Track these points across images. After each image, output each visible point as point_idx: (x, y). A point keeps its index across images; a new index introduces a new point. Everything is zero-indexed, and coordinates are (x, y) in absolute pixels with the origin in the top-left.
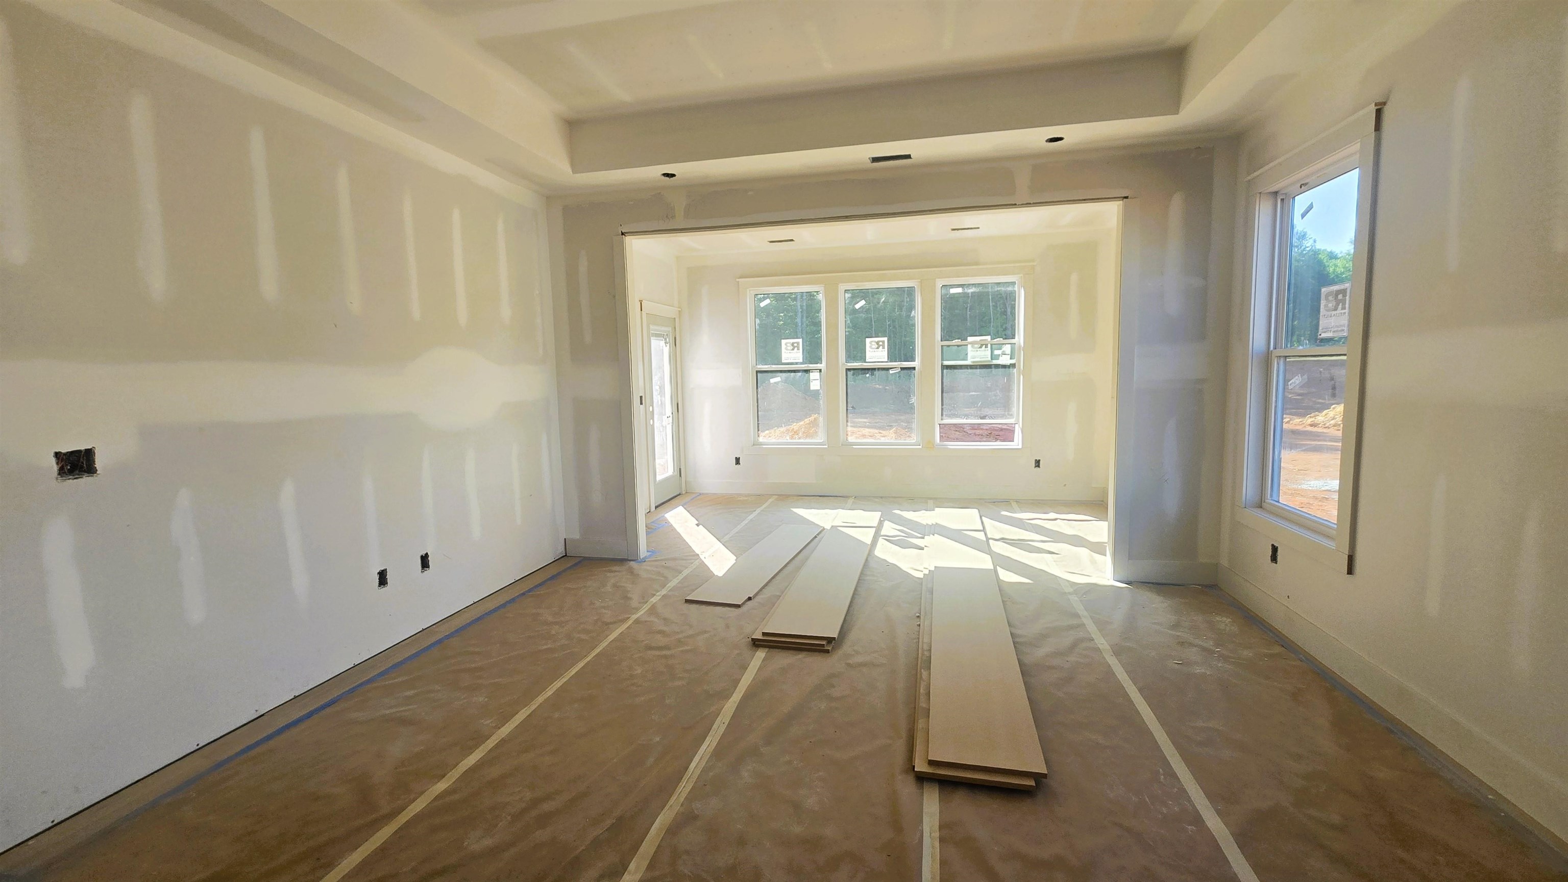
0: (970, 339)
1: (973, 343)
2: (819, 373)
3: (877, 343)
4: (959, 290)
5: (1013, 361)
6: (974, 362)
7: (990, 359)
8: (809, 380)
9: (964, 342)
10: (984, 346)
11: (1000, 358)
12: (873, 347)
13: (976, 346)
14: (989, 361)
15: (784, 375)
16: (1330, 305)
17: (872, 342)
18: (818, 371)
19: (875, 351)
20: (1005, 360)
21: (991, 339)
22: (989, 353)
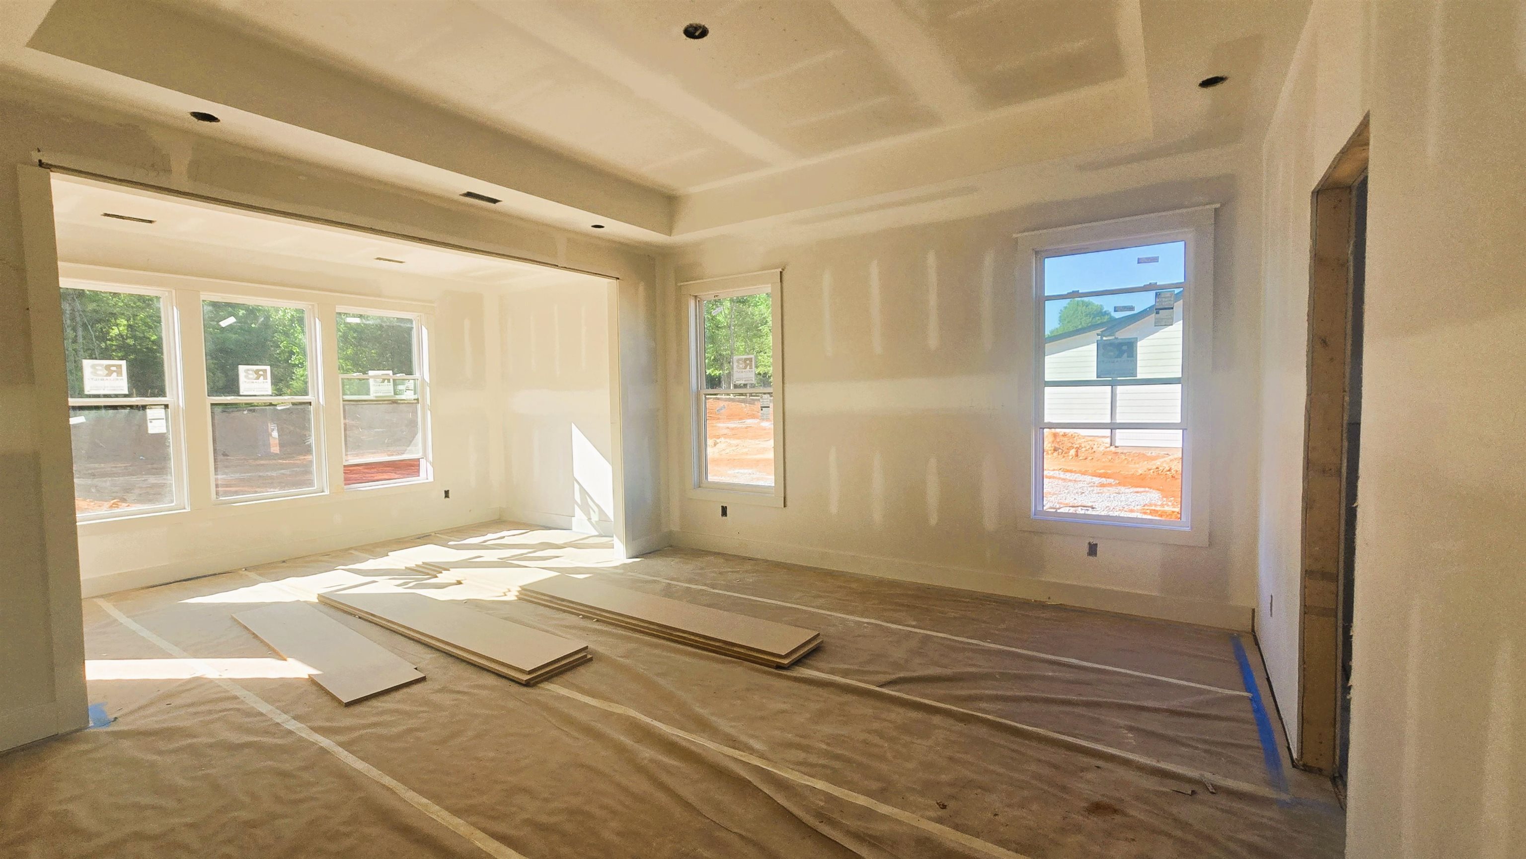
0: (371, 373)
1: (375, 377)
2: (164, 410)
3: (257, 372)
4: (358, 320)
5: (416, 397)
6: (376, 397)
7: (393, 394)
8: (144, 420)
9: (365, 376)
10: (386, 381)
11: (405, 393)
12: (251, 376)
13: (378, 380)
14: (392, 396)
15: (93, 413)
16: (741, 366)
17: (248, 370)
18: (163, 406)
19: (253, 382)
20: (409, 396)
21: (393, 374)
22: (391, 388)
